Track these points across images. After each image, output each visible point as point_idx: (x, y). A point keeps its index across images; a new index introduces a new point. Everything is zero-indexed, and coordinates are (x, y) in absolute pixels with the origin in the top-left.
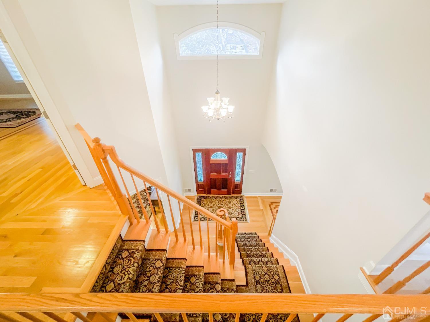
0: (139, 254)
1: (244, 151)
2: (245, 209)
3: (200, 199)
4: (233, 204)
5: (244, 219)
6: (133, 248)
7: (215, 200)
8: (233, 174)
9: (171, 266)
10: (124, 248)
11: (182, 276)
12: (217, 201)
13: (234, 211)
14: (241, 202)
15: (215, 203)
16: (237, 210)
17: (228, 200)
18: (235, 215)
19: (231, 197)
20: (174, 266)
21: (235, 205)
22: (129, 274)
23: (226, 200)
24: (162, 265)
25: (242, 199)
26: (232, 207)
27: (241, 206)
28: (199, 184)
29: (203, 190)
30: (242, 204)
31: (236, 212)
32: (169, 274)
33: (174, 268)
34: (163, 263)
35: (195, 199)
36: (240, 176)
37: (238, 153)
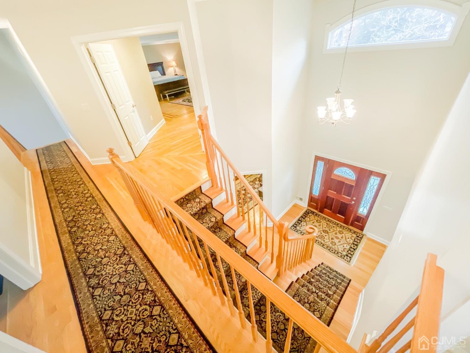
0: (204, 204)
1: (383, 177)
2: (357, 251)
3: (308, 213)
4: (344, 236)
5: (347, 258)
6: (204, 199)
7: (325, 221)
8: (358, 202)
9: (223, 228)
10: (200, 197)
11: (225, 239)
12: (325, 224)
13: (340, 244)
14: (356, 240)
15: (323, 225)
16: (345, 245)
17: (341, 230)
18: (338, 248)
19: (346, 228)
20: (224, 230)
21: (346, 238)
22: (192, 211)
23: (338, 228)
24: (215, 221)
25: (361, 238)
26: (340, 238)
27: (353, 244)
28: (313, 196)
29: (315, 205)
30: (357, 242)
31: (342, 246)
32: (219, 232)
33: (223, 231)
34: (216, 221)
35: (303, 210)
36: (368, 207)
37: (373, 177)
